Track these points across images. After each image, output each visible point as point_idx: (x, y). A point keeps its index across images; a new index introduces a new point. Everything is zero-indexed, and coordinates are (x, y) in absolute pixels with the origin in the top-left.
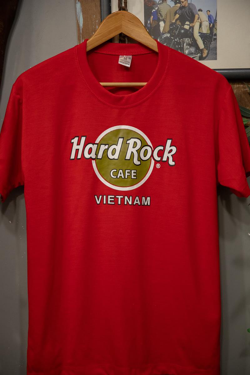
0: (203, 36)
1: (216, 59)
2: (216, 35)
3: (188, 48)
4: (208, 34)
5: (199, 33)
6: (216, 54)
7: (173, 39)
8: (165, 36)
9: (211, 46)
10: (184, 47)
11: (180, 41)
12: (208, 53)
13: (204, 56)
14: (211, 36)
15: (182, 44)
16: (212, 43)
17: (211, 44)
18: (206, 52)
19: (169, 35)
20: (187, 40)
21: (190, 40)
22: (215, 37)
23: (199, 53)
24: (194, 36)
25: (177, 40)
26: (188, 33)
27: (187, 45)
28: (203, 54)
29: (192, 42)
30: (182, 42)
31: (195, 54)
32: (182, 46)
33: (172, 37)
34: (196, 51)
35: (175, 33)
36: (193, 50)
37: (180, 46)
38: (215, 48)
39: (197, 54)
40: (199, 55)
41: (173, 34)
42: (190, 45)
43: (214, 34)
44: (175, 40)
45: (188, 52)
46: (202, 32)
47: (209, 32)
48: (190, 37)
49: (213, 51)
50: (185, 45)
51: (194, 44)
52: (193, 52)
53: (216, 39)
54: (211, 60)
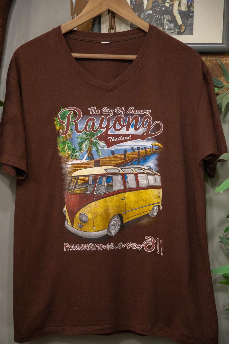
0: (181, 13)
1: (192, 34)
2: (193, 12)
3: (168, 24)
4: (186, 11)
5: (178, 10)
6: (192, 30)
7: (155, 16)
8: (148, 13)
9: (188, 22)
10: (165, 23)
11: (161, 17)
12: (185, 29)
13: (182, 31)
14: (188, 13)
15: (163, 20)
16: (189, 19)
17: (188, 21)
18: (184, 27)
19: (151, 12)
20: (167, 17)
21: (170, 17)
22: (192, 15)
23: (177, 28)
24: (174, 14)
25: (158, 16)
26: (169, 10)
27: (167, 21)
28: (181, 29)
29: (171, 19)
30: (163, 18)
32: (162, 22)
33: (154, 14)
34: (175, 26)
35: (157, 10)
36: (172, 25)
37: (160, 22)
38: (191, 24)
40: (177, 30)
41: (155, 11)
42: (170, 21)
43: (191, 11)
44: (156, 16)
45: (168, 27)
46: (180, 10)
47: (187, 10)
48: (170, 14)
49: (190, 27)
50: (165, 21)
51: (173, 20)
52: (172, 27)
53: (192, 16)
54: (188, 35)
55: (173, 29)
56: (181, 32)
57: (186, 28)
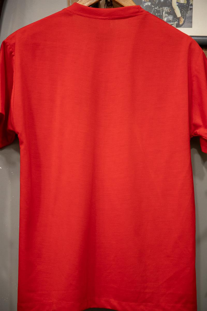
0: (180, 6)
1: (191, 27)
2: (192, 5)
3: (166, 16)
4: (185, 4)
5: (177, 2)
6: (192, 22)
7: (153, 8)
8: (146, 4)
9: (187, 15)
10: (163, 15)
11: (160, 9)
12: (184, 22)
13: (181, 23)
14: (187, 5)
15: (161, 12)
16: (188, 12)
17: (187, 13)
18: (182, 20)
19: (150, 4)
20: (166, 9)
21: (169, 9)
22: (191, 7)
23: (176, 21)
24: (173, 5)
25: (157, 8)
26: (167, 2)
27: (166, 13)
28: (180, 22)
29: (170, 11)
30: (161, 10)
31: (173, 22)
32: (161, 14)
33: (152, 6)
34: (173, 19)
35: (155, 2)
36: (171, 18)
37: (159, 14)
38: (191, 16)
39: (175, 22)
40: (176, 23)
41: (154, 3)
42: (169, 14)
43: (190, 4)
44: (155, 8)
45: (167, 19)
46: (179, 2)
47: (186, 2)
48: (169, 7)
49: (189, 19)
50: (164, 13)
51: (172, 12)
52: (171, 19)
53: (191, 9)
54: (187, 27)
55: (172, 21)
56: (179, 25)
57: (185, 20)
